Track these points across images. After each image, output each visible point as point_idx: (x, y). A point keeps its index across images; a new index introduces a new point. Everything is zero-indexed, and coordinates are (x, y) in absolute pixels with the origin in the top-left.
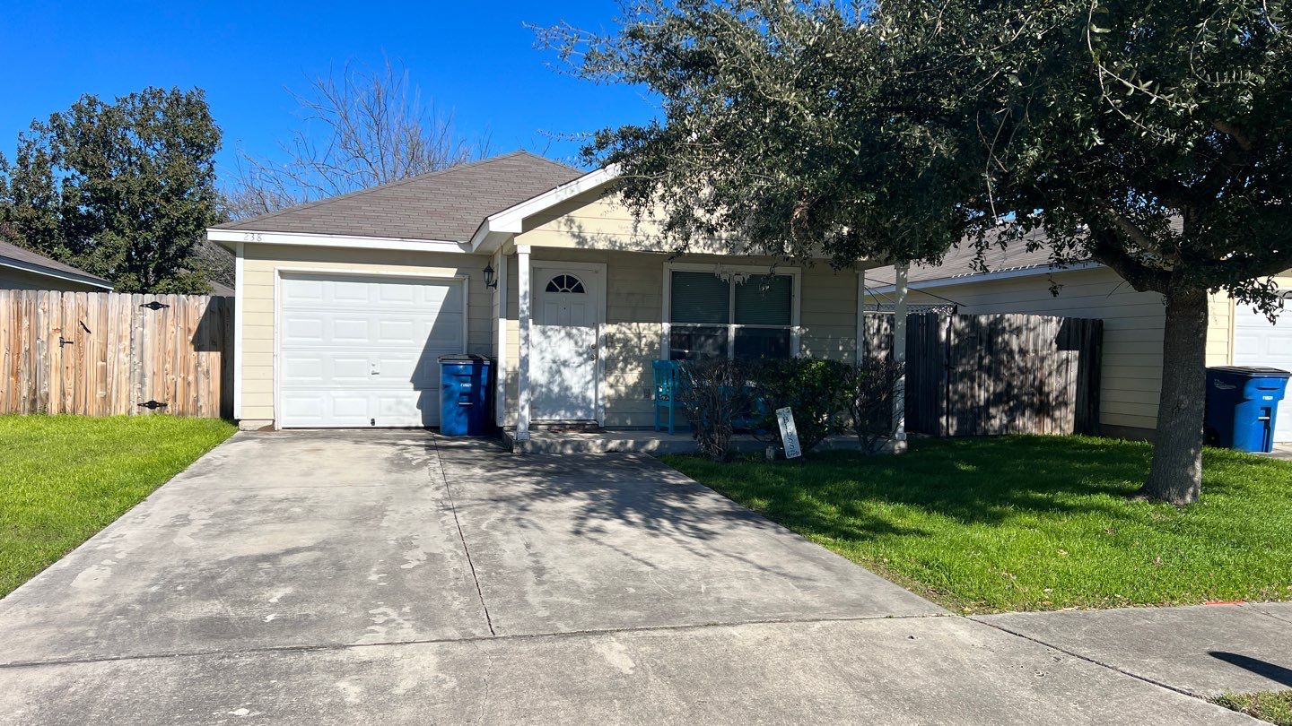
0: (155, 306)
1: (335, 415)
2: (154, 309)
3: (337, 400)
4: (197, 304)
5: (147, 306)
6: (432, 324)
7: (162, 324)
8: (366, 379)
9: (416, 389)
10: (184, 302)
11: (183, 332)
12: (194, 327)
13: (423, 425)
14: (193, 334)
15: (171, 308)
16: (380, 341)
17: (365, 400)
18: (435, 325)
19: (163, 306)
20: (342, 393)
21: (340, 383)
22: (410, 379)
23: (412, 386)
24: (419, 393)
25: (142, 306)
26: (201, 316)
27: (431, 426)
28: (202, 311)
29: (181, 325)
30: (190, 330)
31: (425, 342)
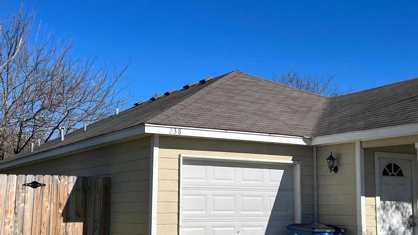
0: (35, 185)
2: (34, 188)
4: (66, 183)
5: (28, 185)
6: (274, 199)
7: (39, 200)
10: (57, 182)
11: (55, 205)
12: (64, 202)
14: (63, 208)
15: (47, 187)
16: (243, 212)
18: (276, 199)
19: (41, 185)
25: (25, 185)
26: (69, 193)
28: (71, 188)
29: (54, 201)
30: (60, 205)
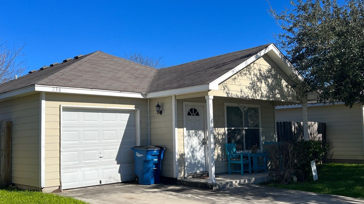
1: (84, 181)
3: (85, 172)
6: (123, 132)
8: (97, 161)
9: (118, 164)
13: (121, 181)
16: (103, 141)
17: (97, 171)
18: (124, 132)
20: (87, 169)
21: (86, 164)
22: (115, 159)
23: (116, 162)
24: (119, 165)
27: (125, 182)
31: (121, 140)
